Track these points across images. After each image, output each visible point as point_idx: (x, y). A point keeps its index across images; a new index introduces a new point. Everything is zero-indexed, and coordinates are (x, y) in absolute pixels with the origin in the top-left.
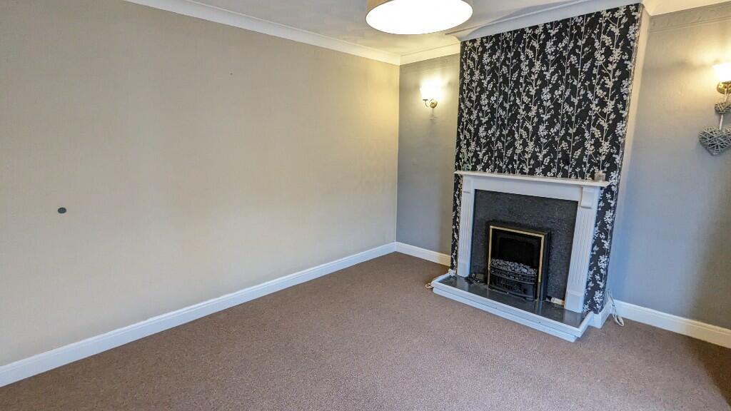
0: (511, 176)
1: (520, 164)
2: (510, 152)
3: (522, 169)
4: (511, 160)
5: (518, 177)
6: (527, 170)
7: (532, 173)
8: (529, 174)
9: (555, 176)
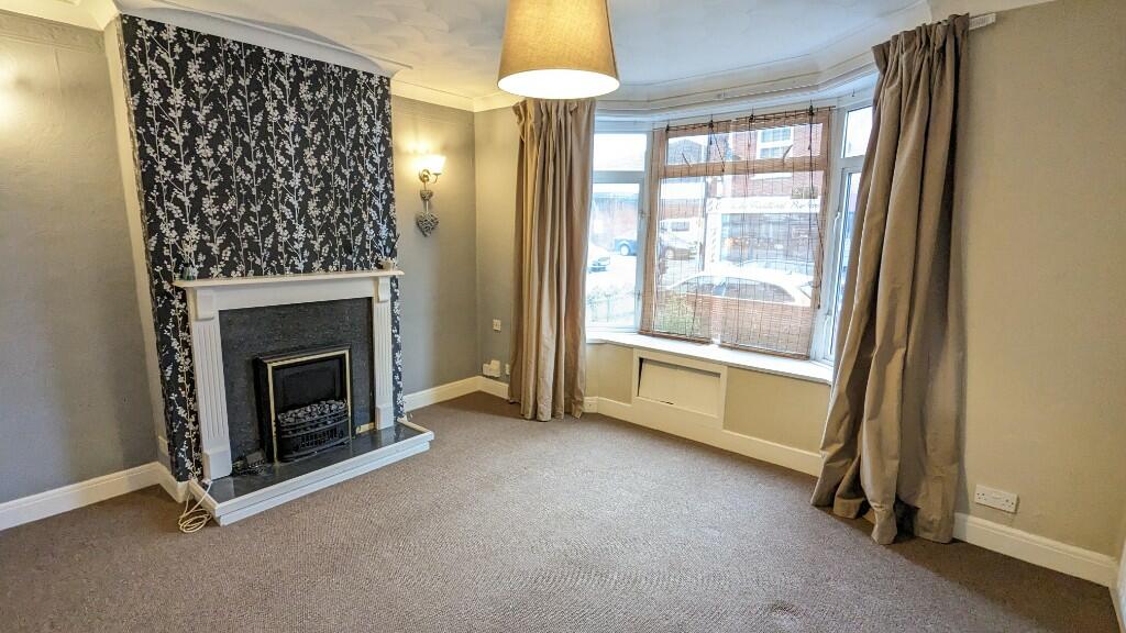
0: (279, 279)
1: (289, 258)
2: (270, 240)
3: (293, 265)
4: (274, 253)
5: (289, 277)
6: (301, 267)
7: (308, 269)
8: (304, 272)
9: (339, 269)
